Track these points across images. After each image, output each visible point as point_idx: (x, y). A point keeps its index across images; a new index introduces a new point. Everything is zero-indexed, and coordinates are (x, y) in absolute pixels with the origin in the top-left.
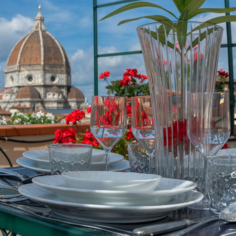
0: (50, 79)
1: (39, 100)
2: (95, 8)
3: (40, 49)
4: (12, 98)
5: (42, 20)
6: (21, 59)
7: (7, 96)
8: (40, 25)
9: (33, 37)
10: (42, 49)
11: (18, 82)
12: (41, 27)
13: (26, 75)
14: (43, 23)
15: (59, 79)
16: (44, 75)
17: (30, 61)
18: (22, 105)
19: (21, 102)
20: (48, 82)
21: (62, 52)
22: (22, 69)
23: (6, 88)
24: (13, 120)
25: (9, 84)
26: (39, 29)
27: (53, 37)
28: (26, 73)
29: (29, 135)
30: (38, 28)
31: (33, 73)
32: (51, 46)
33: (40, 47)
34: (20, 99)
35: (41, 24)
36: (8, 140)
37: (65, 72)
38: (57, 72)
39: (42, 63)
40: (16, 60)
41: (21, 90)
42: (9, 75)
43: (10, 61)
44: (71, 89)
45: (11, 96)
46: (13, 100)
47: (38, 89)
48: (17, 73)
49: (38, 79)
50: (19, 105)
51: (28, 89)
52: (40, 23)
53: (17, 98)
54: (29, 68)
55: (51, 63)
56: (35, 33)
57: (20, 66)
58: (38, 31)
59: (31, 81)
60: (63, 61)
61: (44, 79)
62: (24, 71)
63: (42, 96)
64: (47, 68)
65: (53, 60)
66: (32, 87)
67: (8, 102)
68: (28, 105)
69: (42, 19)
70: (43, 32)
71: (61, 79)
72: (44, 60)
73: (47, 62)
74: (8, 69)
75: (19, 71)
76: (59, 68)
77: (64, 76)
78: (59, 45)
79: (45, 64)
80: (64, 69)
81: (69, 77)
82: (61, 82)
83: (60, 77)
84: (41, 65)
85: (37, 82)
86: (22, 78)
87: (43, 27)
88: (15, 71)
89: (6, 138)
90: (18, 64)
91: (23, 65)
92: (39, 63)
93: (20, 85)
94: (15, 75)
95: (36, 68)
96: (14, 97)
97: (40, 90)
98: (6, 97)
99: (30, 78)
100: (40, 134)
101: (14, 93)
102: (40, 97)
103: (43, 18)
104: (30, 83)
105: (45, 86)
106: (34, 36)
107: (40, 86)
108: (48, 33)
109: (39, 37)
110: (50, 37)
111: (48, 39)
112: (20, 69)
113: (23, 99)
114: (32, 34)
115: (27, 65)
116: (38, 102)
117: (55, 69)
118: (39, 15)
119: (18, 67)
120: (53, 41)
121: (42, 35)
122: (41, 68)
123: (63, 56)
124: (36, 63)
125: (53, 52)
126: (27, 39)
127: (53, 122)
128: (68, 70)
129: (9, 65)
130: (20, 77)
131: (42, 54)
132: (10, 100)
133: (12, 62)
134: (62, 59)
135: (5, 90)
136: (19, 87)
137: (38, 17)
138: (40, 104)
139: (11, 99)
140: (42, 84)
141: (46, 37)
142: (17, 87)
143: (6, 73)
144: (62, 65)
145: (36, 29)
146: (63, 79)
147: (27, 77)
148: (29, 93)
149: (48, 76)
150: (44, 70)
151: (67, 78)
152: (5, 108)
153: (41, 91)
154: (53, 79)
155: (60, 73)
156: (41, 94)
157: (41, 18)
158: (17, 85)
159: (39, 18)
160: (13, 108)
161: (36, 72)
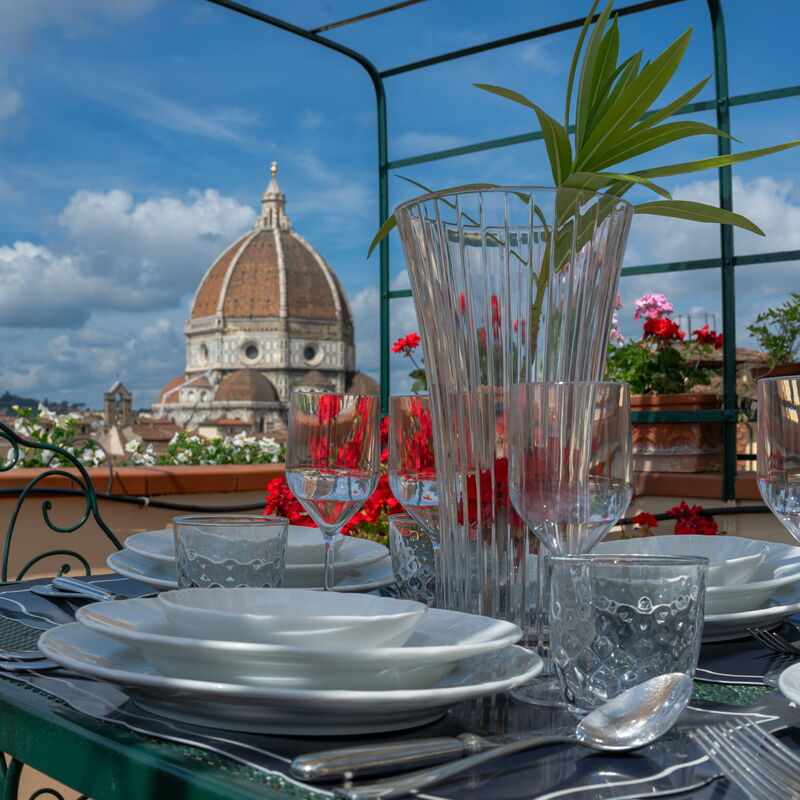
0: (301, 353)
1: (275, 404)
2: (384, 169)
3: (276, 278)
4: (205, 398)
5: (281, 202)
6: (229, 301)
7: (191, 393)
8: (274, 216)
9: (259, 245)
10: (282, 276)
11: (220, 359)
12: (278, 219)
13: (240, 343)
14: (284, 210)
15: (326, 354)
16: (288, 344)
17: (252, 307)
18: (231, 416)
19: (228, 409)
20: (298, 361)
21: (333, 287)
22: (230, 326)
23: (190, 374)
24: (174, 453)
25: (197, 362)
26: (274, 225)
27: (310, 248)
28: (242, 337)
29: (210, 492)
30: (271, 223)
31: (257, 336)
32: (305, 269)
33: (277, 272)
34: (225, 403)
35: (278, 213)
36: (152, 504)
37: (339, 336)
38: (319, 337)
39: (282, 313)
40: (216, 303)
41: (227, 380)
42: (197, 342)
43: (198, 305)
44: (356, 379)
45: (203, 394)
46: (207, 405)
47: (272, 378)
48: (218, 336)
49: (272, 354)
50: (224, 417)
51: (247, 379)
52: (274, 210)
53: (217, 398)
54: (248, 324)
55: (304, 312)
56: (263, 234)
57: (224, 318)
58: (271, 231)
59: (253, 358)
60: (335, 309)
61: (288, 354)
62: (236, 331)
63: (282, 396)
64: (294, 326)
65: (310, 306)
66: (257, 372)
67: (195, 409)
68: (246, 417)
69: (280, 198)
70: (284, 232)
71: (329, 354)
72: (288, 305)
73: (293, 311)
74: (194, 326)
75: (224, 333)
76: (325, 327)
77: (337, 347)
78: (324, 268)
79: (289, 315)
80: (337, 328)
81: (350, 349)
82: (331, 361)
83: (328, 350)
84: (279, 317)
85: (268, 360)
86: (230, 349)
87: (283, 220)
88: (212, 332)
89: (147, 500)
90: (219, 314)
91: (233, 317)
92: (274, 312)
93: (226, 367)
94: (212, 342)
95: (266, 325)
96: (209, 396)
97: (277, 381)
98: (189, 397)
99: (251, 349)
100: (236, 491)
101: (210, 388)
102: (277, 398)
103: (283, 197)
104: (251, 362)
105: (289, 371)
106: (261, 242)
107: (276, 370)
108: (295, 235)
109: (272, 245)
110: (302, 247)
111: (297, 251)
112: (225, 326)
113: (234, 403)
114: (257, 238)
115: (243, 317)
116: (271, 410)
117: (314, 329)
118: (272, 189)
119: (219, 322)
120: (309, 257)
121: (281, 240)
122: (279, 324)
123: (335, 295)
124: (266, 313)
125: (309, 285)
126: (242, 249)
127: (275, 459)
128: (349, 333)
129: (195, 314)
130: (226, 345)
131: (282, 289)
132: (200, 405)
133: (204, 307)
134: (332, 303)
135: (187, 377)
136: (223, 372)
137: (271, 194)
138: (276, 416)
139: (202, 401)
140: (282, 365)
141: (290, 246)
142: (218, 370)
143: (190, 335)
144: (331, 320)
145: (266, 224)
146: (335, 354)
147: (242, 347)
148: (248, 387)
149: (298, 345)
150: (288, 329)
151: (346, 352)
152: (186, 424)
153: (280, 383)
154: (310, 353)
155: (328, 339)
156: (279, 391)
157: (277, 195)
158: (218, 365)
159: (272, 197)
160: (207, 424)
161: (266, 335)
